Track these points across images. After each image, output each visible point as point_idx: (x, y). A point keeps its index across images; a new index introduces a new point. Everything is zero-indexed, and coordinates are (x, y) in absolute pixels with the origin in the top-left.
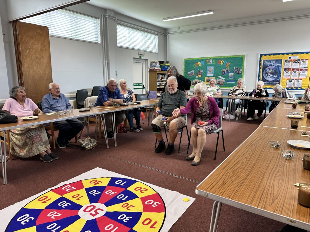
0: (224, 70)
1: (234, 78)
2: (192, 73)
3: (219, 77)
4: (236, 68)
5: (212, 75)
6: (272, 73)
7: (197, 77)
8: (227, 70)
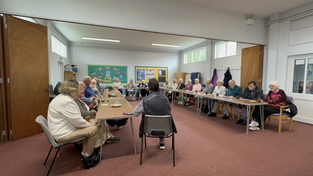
0: (117, 73)
1: (123, 78)
2: (95, 74)
3: (114, 77)
4: (123, 73)
5: (110, 76)
6: (141, 76)
7: (99, 77)
8: (119, 74)
